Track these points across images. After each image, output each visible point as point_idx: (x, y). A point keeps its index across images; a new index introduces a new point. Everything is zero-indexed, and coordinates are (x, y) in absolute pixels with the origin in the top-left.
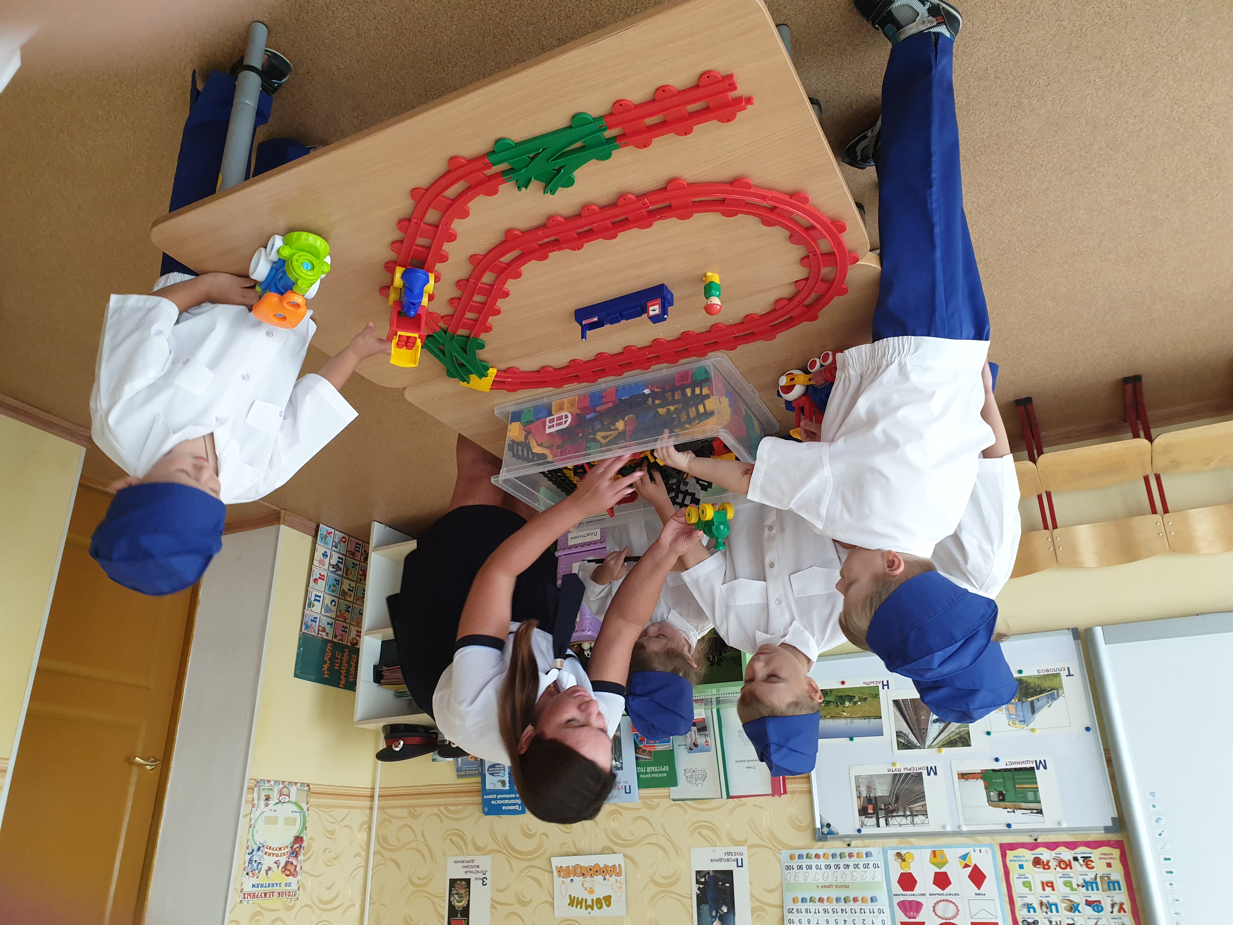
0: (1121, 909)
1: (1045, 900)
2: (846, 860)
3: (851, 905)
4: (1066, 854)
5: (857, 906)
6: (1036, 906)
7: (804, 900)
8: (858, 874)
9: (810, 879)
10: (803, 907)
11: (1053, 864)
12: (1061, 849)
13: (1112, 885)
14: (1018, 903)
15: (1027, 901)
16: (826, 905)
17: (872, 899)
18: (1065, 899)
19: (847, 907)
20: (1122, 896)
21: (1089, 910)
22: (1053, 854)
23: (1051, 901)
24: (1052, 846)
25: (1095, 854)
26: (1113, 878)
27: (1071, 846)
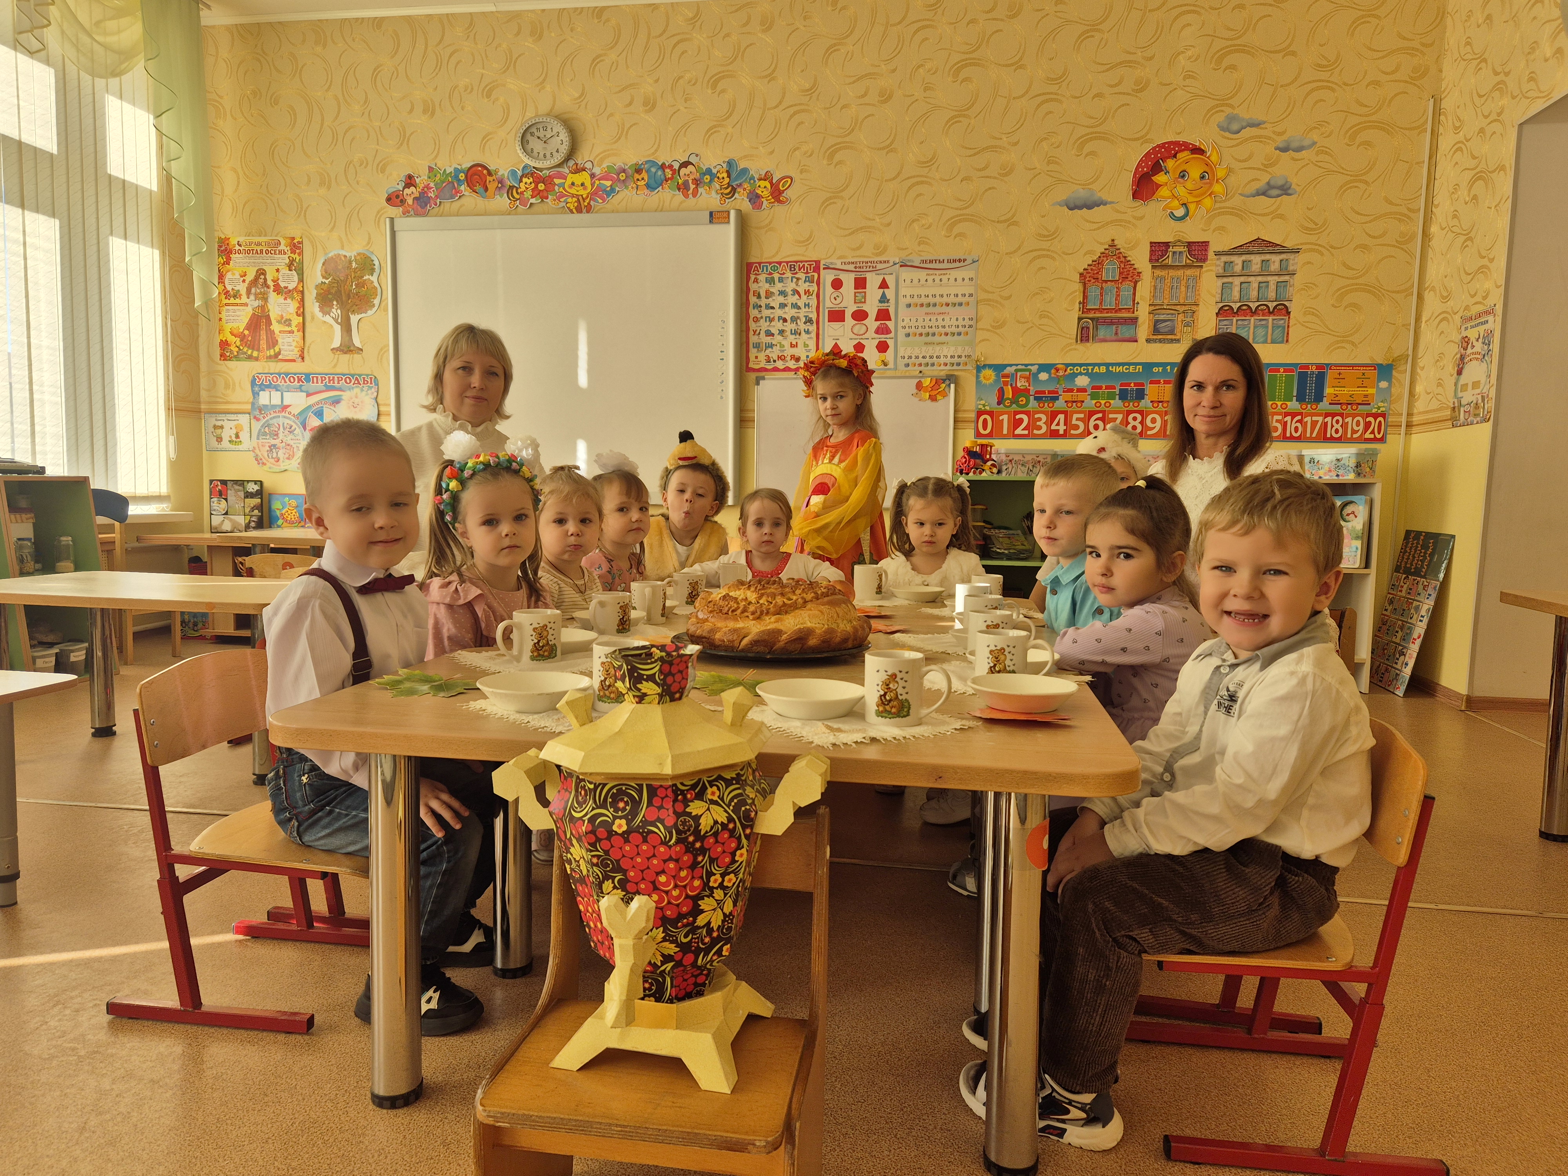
0: (755, 332)
1: (798, 336)
2: (923, 361)
3: (924, 331)
4: (780, 365)
5: (920, 330)
6: (803, 332)
7: (959, 334)
8: (917, 352)
9: (953, 348)
10: (961, 329)
11: (789, 358)
12: (782, 367)
13: (757, 346)
14: (814, 335)
15: (808, 336)
16: (943, 331)
17: (908, 335)
18: (785, 338)
19: (927, 329)
20: (753, 339)
21: (774, 331)
22: (787, 365)
23: (794, 336)
24: (787, 369)
25: (763, 364)
26: (756, 350)
27: (776, 369)
